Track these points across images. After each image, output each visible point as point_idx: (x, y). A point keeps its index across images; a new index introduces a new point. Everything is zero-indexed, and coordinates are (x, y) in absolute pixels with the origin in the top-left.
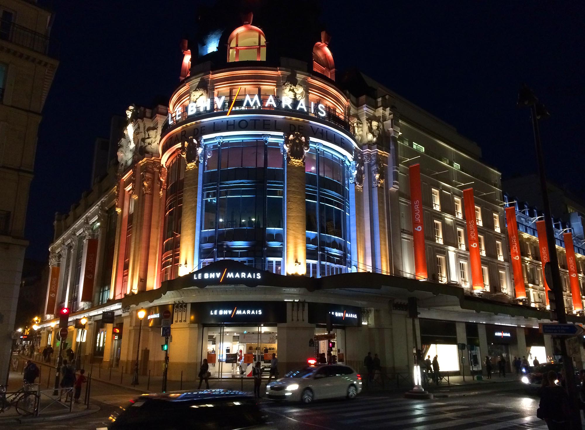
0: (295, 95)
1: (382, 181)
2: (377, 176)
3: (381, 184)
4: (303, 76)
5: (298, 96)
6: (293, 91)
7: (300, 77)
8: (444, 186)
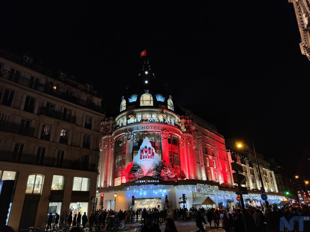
0: (164, 117)
1: (190, 145)
2: (189, 143)
3: (190, 146)
4: (166, 111)
5: (164, 118)
6: (163, 116)
7: (165, 111)
8: (208, 146)
